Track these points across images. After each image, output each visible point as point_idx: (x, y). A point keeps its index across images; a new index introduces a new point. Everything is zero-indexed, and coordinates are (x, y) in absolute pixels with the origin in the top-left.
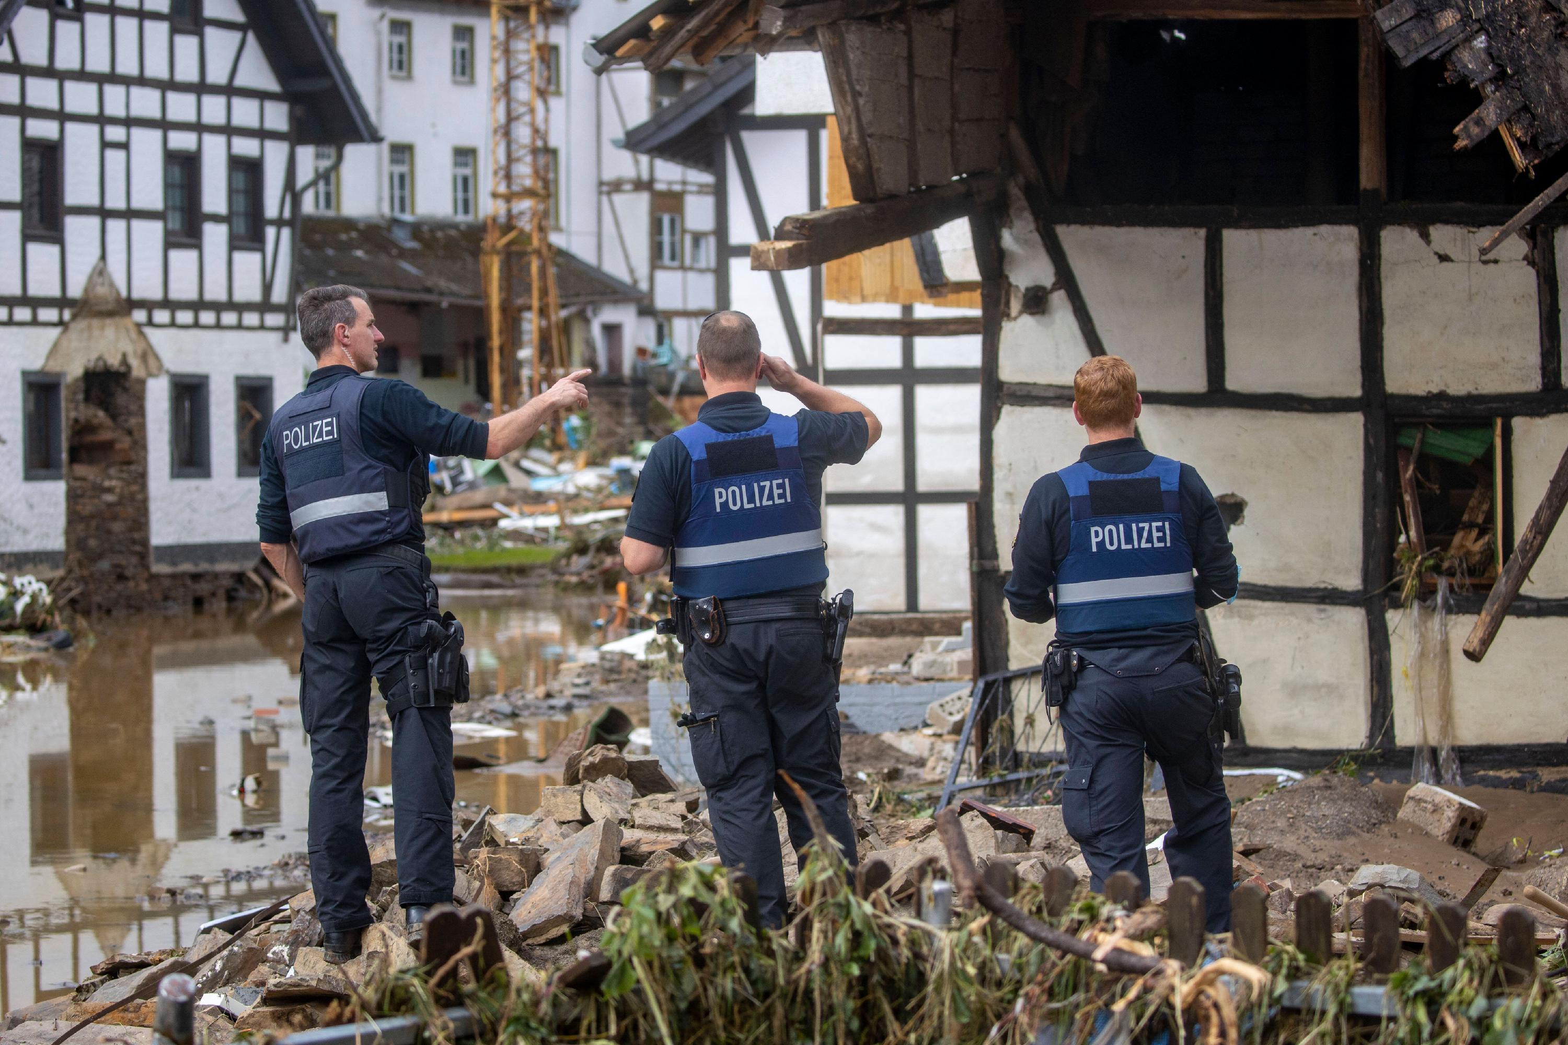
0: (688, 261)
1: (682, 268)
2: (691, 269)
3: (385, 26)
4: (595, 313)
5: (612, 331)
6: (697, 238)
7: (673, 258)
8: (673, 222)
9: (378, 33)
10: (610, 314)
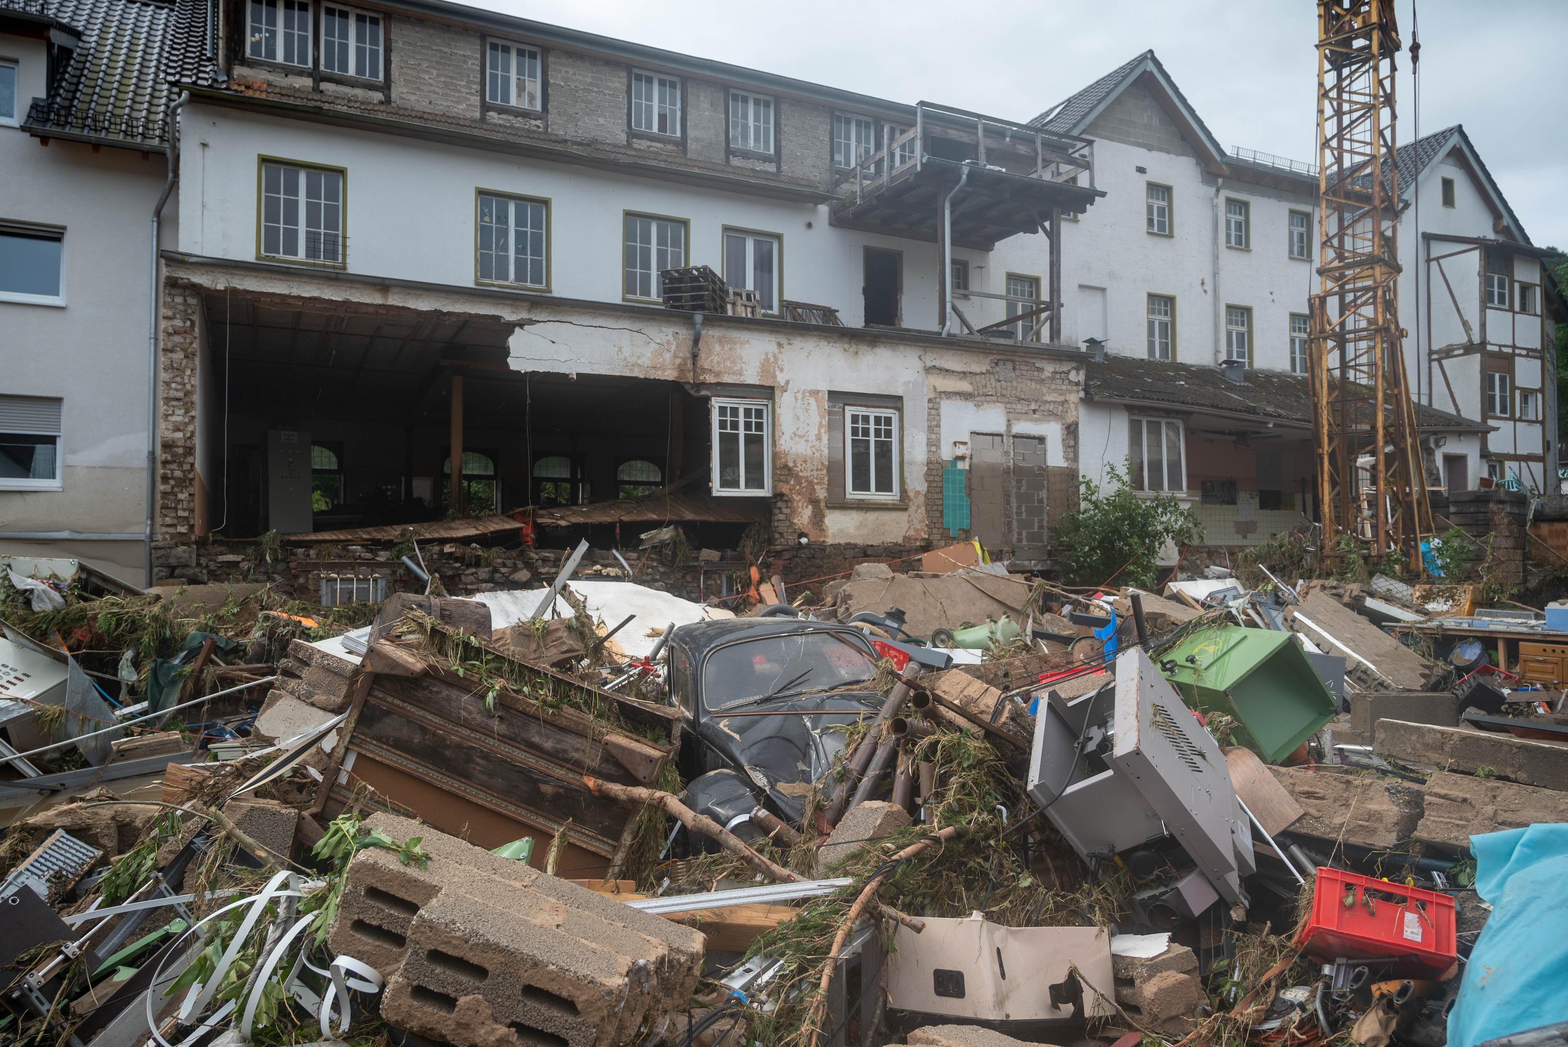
0: (1518, 415)
1: (1512, 418)
2: (1520, 420)
3: (1221, 201)
4: (1438, 445)
5: (1455, 463)
6: (1527, 394)
7: (1503, 410)
8: (1503, 380)
9: (1214, 207)
10: (1453, 447)
